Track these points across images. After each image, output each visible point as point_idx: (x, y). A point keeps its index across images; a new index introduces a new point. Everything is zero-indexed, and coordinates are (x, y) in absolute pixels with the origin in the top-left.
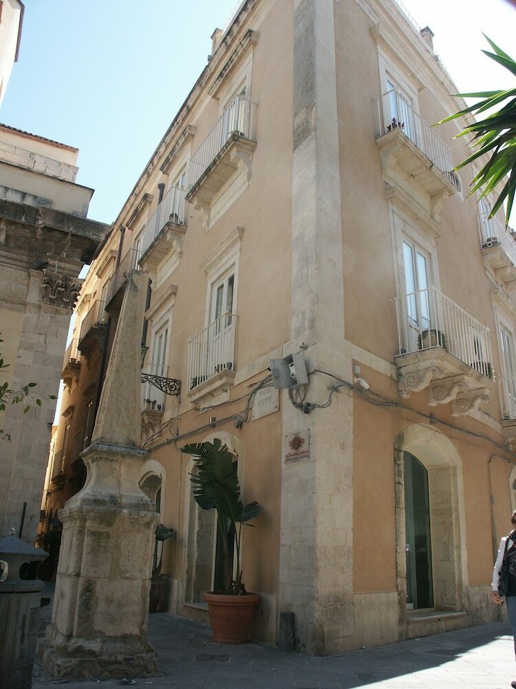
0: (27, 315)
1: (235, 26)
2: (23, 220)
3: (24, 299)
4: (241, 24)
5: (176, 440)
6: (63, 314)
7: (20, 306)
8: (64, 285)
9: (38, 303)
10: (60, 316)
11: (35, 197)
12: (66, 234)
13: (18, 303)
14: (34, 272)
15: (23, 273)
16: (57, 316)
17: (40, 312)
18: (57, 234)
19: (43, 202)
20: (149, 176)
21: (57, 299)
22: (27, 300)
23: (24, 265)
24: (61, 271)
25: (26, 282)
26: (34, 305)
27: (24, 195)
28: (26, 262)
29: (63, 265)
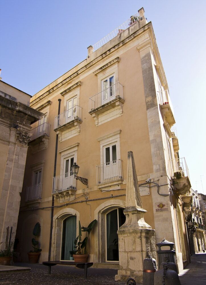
0: (10, 146)
1: (108, 52)
2: (10, 106)
3: (8, 140)
4: (111, 52)
5: (86, 201)
6: (24, 147)
7: (7, 142)
8: (25, 136)
9: (15, 142)
10: (24, 148)
11: (10, 96)
12: (26, 114)
13: (7, 141)
14: (12, 129)
15: (8, 128)
16: (22, 148)
17: (15, 146)
18: (22, 114)
19: (13, 99)
20: (50, 93)
21: (22, 141)
22: (10, 140)
23: (8, 125)
24: (23, 129)
25: (9, 132)
26: (13, 143)
27: (6, 94)
28: (9, 124)
29: (24, 127)
